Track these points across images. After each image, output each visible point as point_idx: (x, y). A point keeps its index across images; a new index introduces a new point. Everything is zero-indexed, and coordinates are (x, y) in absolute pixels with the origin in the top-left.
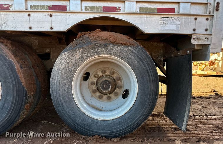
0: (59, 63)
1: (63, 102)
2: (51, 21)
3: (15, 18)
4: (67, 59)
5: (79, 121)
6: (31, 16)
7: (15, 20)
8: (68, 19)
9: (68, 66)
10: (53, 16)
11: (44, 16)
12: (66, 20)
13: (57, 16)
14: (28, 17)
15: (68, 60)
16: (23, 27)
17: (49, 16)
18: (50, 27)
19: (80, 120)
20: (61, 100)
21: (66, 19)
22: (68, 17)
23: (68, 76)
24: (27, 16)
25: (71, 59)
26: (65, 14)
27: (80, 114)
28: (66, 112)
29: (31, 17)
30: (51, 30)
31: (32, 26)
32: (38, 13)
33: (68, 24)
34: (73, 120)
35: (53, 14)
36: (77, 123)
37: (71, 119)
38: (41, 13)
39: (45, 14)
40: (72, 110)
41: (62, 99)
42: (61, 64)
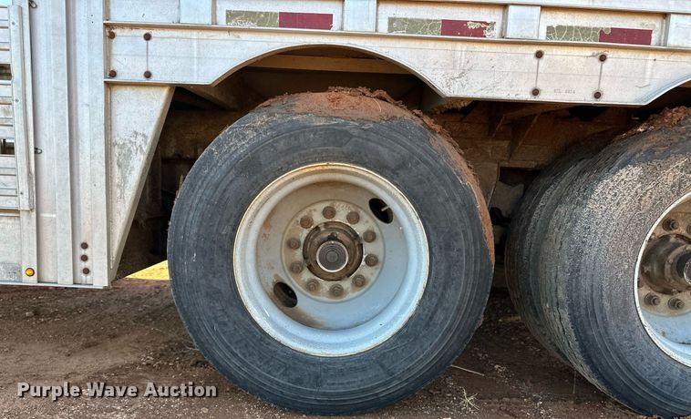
0: (609, 197)
1: (608, 314)
2: (601, 73)
3: (492, 63)
4: (639, 185)
5: (649, 372)
6: (545, 57)
7: (496, 68)
8: (649, 70)
9: (639, 208)
10: (609, 61)
11: (583, 60)
12: (644, 72)
13: (621, 59)
14: (535, 61)
15: (642, 188)
16: (515, 89)
17: (596, 60)
18: (594, 90)
19: (649, 369)
20: (602, 308)
21: (645, 68)
22: (650, 63)
23: (631, 237)
24: (532, 57)
25: (650, 187)
26: (642, 55)
27: (649, 351)
28: (611, 342)
29: (542, 62)
30: (594, 99)
31: (540, 86)
32: (565, 51)
33: (648, 85)
34: (629, 368)
35: (610, 54)
36: (639, 379)
37: (625, 364)
38: (576, 51)
39: (588, 52)
40: (630, 339)
41: (606, 303)
42: (616, 202)
